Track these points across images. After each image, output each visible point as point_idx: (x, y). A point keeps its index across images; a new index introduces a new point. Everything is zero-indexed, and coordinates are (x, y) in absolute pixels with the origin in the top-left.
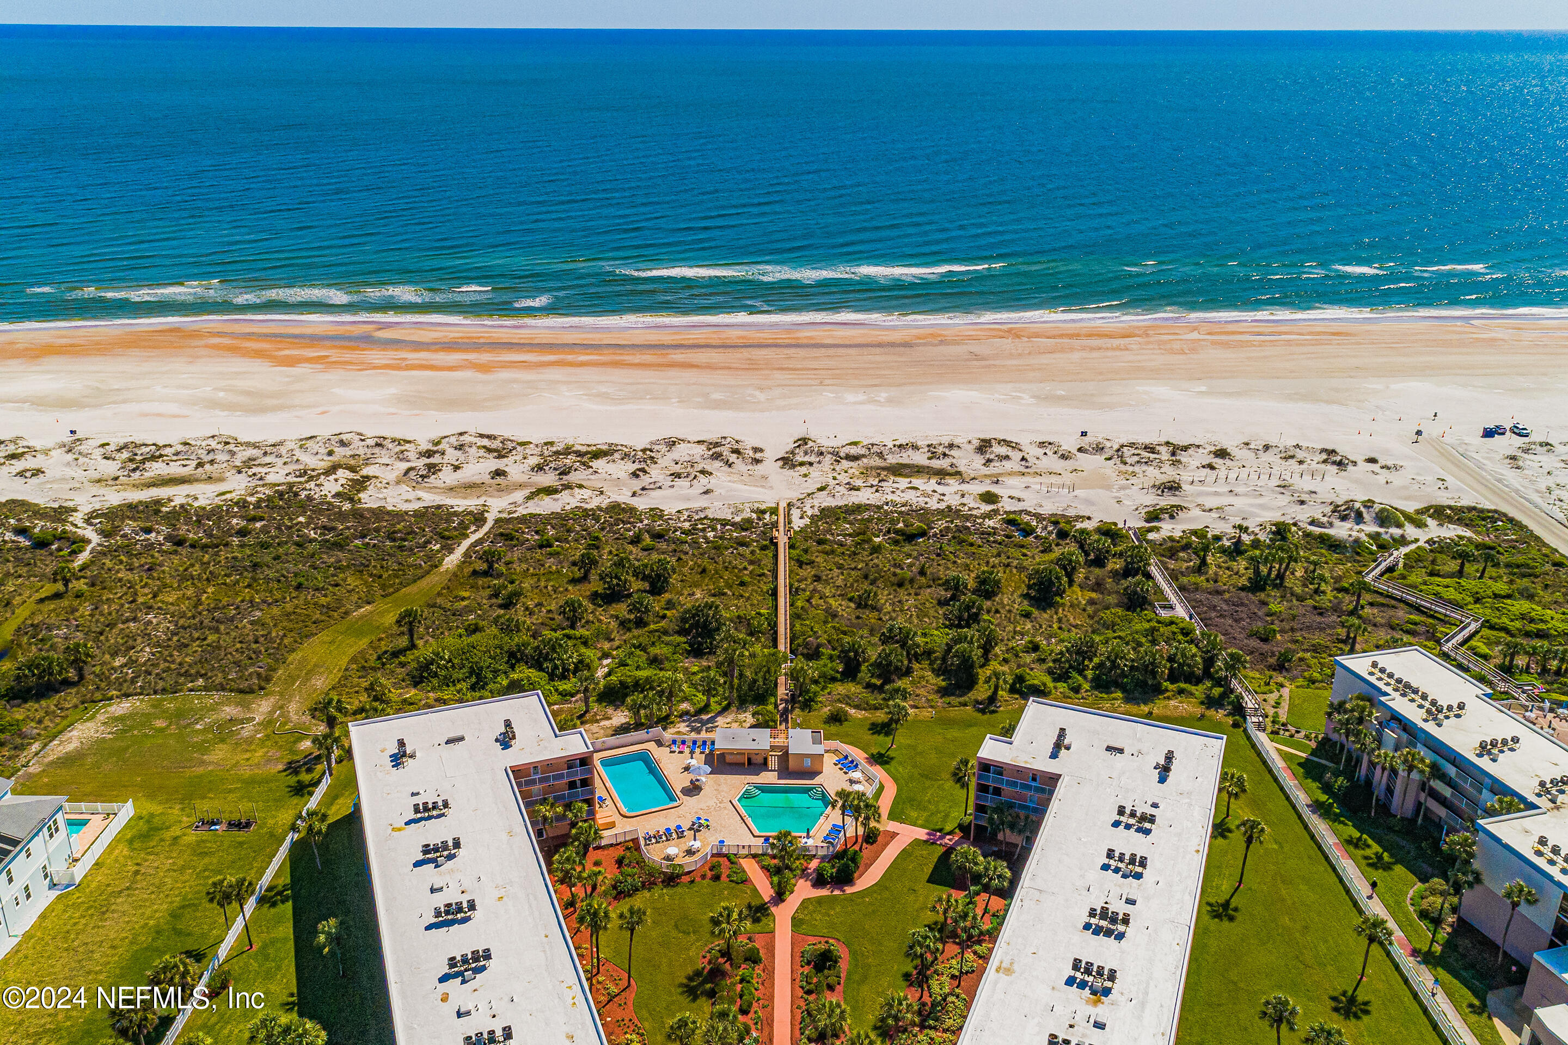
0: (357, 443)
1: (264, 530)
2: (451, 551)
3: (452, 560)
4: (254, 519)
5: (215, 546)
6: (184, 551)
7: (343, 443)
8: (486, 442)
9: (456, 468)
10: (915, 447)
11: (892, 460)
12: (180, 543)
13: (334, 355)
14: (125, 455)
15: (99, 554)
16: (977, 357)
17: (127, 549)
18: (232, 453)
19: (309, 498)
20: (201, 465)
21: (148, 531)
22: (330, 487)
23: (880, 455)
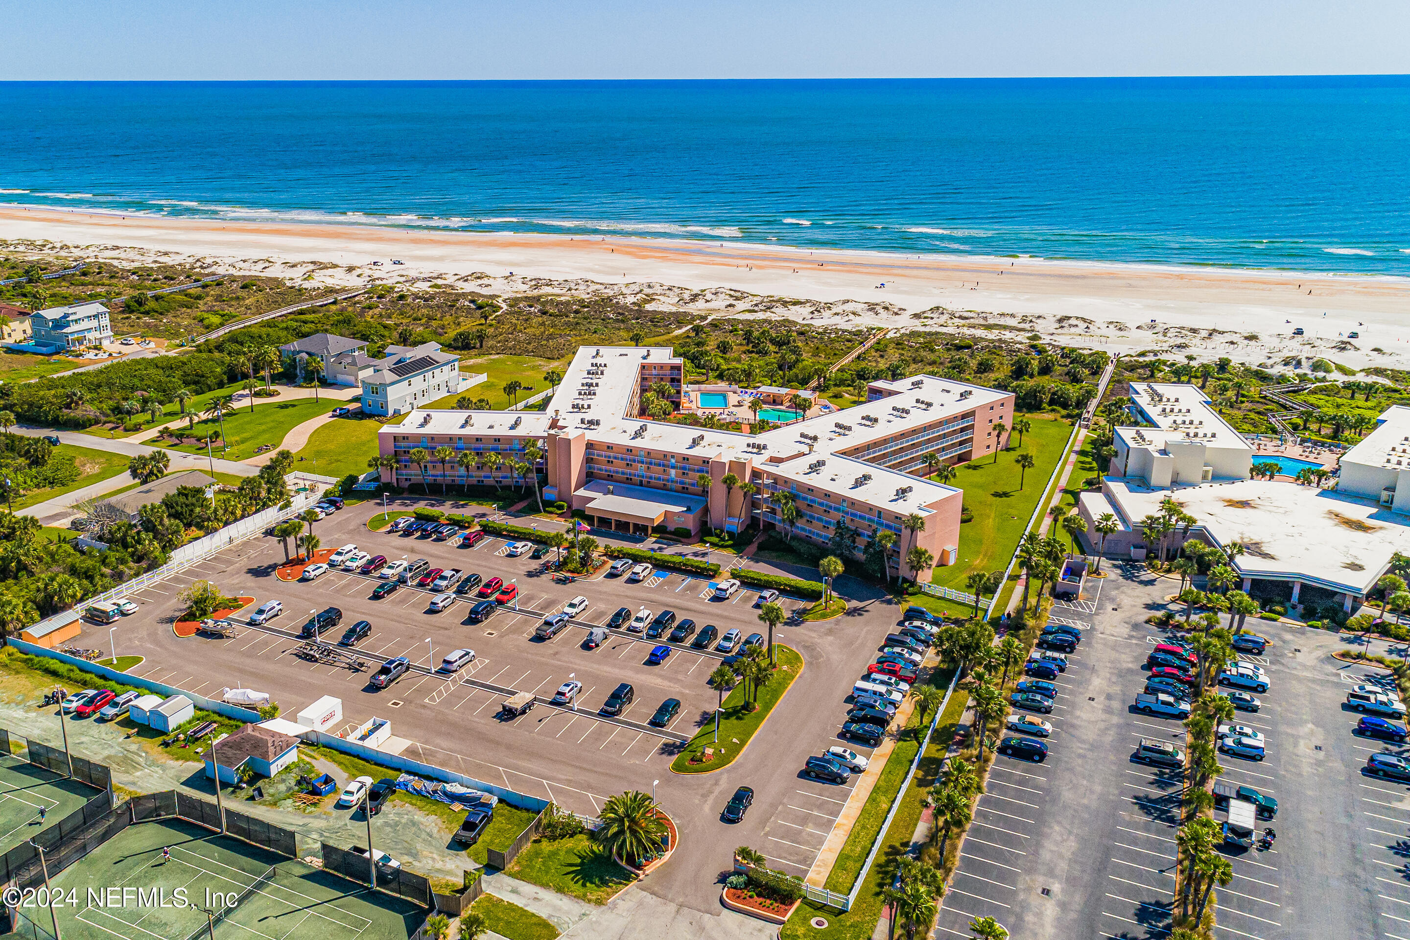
0: (658, 287)
1: (588, 312)
2: (680, 328)
3: (678, 332)
4: (584, 307)
5: (561, 315)
6: (545, 317)
7: (649, 286)
8: (732, 293)
9: (707, 301)
10: (1012, 316)
11: (991, 321)
12: (545, 313)
13: (672, 256)
14: (533, 283)
15: (504, 313)
16: (1130, 286)
17: (520, 313)
18: (588, 286)
19: (617, 303)
20: (570, 289)
21: (531, 306)
22: (631, 299)
23: (985, 319)
